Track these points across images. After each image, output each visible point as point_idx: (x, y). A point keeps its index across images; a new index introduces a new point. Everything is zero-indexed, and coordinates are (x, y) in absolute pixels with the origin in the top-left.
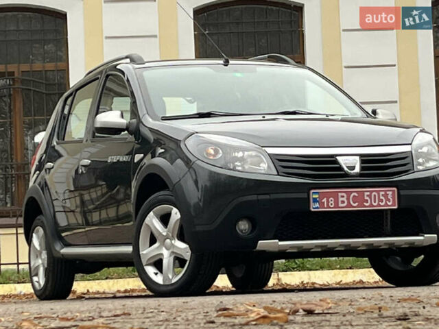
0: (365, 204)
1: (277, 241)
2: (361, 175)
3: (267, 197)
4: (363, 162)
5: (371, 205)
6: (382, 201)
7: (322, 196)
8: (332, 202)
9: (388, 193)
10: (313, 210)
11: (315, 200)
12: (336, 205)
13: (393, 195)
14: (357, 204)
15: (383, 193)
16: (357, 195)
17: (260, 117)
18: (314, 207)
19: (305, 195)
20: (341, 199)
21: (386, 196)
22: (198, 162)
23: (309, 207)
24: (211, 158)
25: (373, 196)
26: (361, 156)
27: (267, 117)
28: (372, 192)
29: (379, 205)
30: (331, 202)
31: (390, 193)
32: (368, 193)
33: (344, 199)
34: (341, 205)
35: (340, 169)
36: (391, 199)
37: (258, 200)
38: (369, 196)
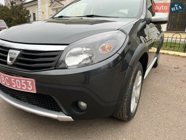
0: (13, 86)
6: (24, 86)
9: (28, 81)
13: (32, 84)
14: (9, 84)
15: (24, 81)
16: (8, 79)
20: (2, 79)
21: (27, 84)
28: (16, 79)
29: (22, 88)
31: (30, 82)
36: (31, 86)
38: (15, 81)
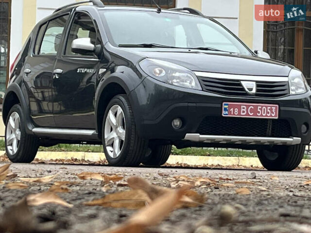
0: (258, 114)
1: (199, 134)
2: (256, 95)
3: (194, 105)
4: (258, 86)
5: (262, 115)
6: (268, 113)
7: (230, 107)
8: (237, 112)
9: (272, 108)
10: (224, 116)
11: (225, 109)
12: (239, 114)
13: (276, 109)
14: (252, 114)
15: (270, 108)
16: (253, 108)
17: (187, 50)
18: (224, 114)
19: (219, 106)
20: (242, 110)
21: (271, 110)
22: (149, 78)
23: (221, 113)
24: (157, 75)
25: (263, 109)
26: (257, 82)
27: (192, 50)
28: (262, 106)
29: (266, 116)
30: (235, 111)
31: (274, 108)
32: (260, 107)
33: (245, 110)
34: (242, 114)
35: (243, 89)
36: (274, 112)
37: (188, 106)
38: (261, 109)
